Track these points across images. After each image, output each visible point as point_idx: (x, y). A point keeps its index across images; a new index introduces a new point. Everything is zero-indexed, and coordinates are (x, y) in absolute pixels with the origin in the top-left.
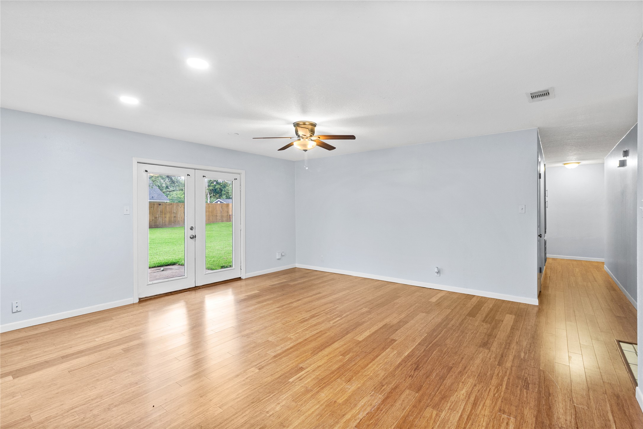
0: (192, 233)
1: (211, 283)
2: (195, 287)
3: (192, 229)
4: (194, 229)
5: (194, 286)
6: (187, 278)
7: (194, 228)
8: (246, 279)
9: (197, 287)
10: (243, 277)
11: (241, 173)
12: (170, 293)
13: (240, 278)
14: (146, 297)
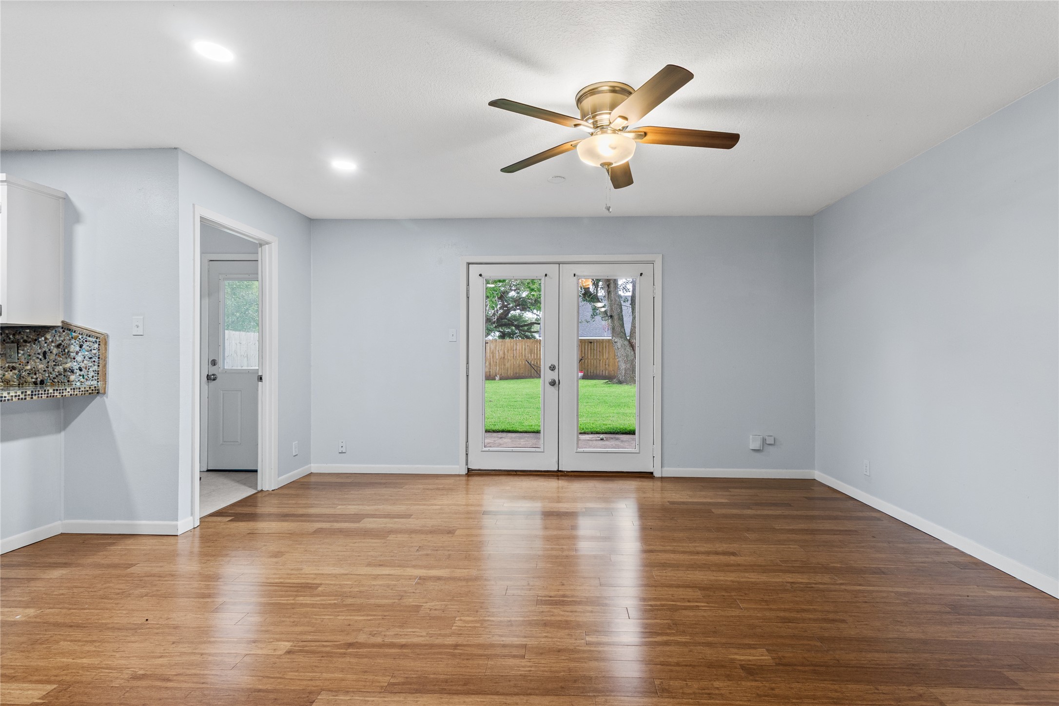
0: (553, 375)
1: (589, 470)
2: (558, 471)
3: (552, 368)
4: (557, 370)
5: (556, 469)
6: (543, 452)
7: (557, 367)
8: (662, 478)
9: (560, 471)
10: (657, 474)
11: (654, 261)
12: (516, 471)
13: (652, 473)
14: (479, 470)
